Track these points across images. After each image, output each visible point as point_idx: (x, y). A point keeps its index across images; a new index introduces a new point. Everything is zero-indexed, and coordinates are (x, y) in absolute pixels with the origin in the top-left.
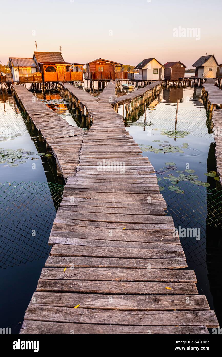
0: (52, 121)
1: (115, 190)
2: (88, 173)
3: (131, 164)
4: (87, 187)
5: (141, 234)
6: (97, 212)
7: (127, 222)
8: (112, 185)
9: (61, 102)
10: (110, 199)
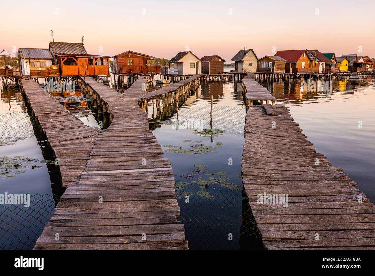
0: (63, 121)
1: (123, 198)
2: (94, 179)
3: (147, 167)
4: (89, 196)
5: (145, 247)
6: (95, 225)
7: (130, 234)
8: (120, 192)
9: (80, 99)
10: (115, 209)
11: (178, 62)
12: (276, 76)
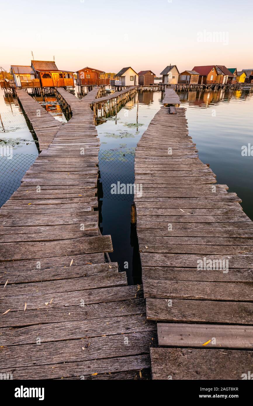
1: (70, 156)
2: (56, 148)
3: (86, 142)
4: (53, 155)
5: (77, 176)
6: (55, 167)
7: (71, 171)
8: (69, 153)
9: (55, 104)
10: (65, 161)
11: (122, 76)
12: (191, 87)
